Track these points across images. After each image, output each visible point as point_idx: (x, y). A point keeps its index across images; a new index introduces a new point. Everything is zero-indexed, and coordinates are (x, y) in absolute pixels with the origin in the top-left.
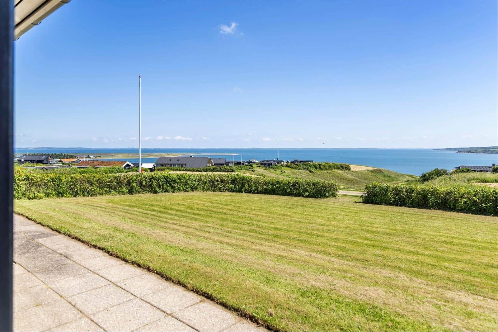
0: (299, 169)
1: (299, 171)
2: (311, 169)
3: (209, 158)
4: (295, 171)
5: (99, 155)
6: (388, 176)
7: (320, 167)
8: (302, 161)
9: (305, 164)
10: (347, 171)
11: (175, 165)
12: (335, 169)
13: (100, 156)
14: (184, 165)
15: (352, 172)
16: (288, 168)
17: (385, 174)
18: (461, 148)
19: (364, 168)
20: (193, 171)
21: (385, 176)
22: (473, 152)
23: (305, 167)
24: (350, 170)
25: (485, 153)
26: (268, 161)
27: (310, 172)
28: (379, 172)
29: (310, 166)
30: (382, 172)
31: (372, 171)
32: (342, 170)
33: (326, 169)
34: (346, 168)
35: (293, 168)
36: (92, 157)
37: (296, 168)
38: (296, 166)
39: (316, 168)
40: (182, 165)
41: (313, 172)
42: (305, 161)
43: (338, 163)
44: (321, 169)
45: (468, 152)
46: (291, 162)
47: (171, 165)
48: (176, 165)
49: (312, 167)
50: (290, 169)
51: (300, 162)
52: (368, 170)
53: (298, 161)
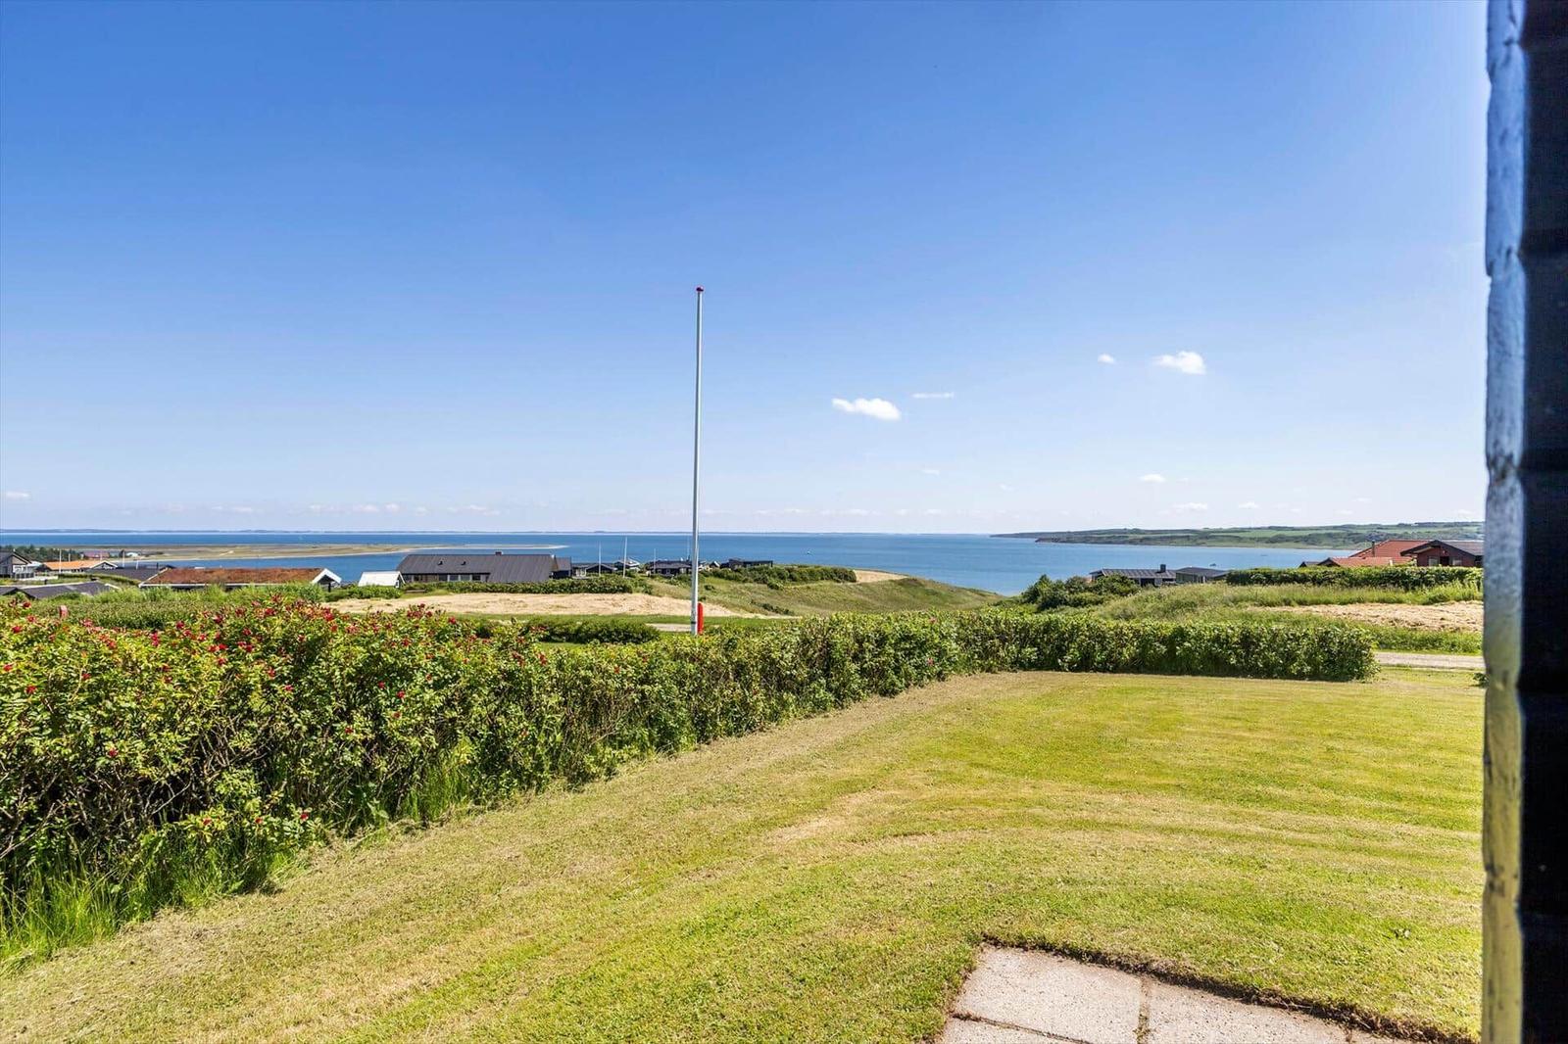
0: (744, 582)
1: (746, 585)
2: (774, 581)
3: (553, 556)
4: (737, 585)
5: (160, 550)
6: (935, 593)
7: (790, 576)
8: (749, 563)
9: (757, 570)
10: (849, 584)
11: (454, 576)
12: (822, 579)
13: (161, 553)
14: (483, 578)
15: (860, 585)
16: (717, 580)
17: (928, 588)
18: (1041, 534)
19: (884, 577)
20: (514, 592)
21: (927, 592)
22: (1064, 542)
23: (758, 575)
24: (854, 581)
25: (1084, 542)
26: (669, 563)
27: (771, 586)
28: (913, 583)
29: (770, 574)
30: (921, 585)
31: (901, 583)
32: (838, 581)
33: (805, 580)
34: (846, 576)
35: (729, 578)
36: (135, 555)
37: (736, 579)
38: (737, 574)
39: (783, 578)
40: (476, 577)
41: (777, 588)
42: (757, 563)
43: (829, 567)
44: (792, 579)
45: (1056, 540)
46: (722, 566)
47: (443, 576)
48: (459, 577)
49: (774, 577)
50: (723, 580)
51: (745, 564)
52: (892, 581)
53: (738, 563)
